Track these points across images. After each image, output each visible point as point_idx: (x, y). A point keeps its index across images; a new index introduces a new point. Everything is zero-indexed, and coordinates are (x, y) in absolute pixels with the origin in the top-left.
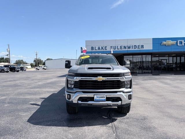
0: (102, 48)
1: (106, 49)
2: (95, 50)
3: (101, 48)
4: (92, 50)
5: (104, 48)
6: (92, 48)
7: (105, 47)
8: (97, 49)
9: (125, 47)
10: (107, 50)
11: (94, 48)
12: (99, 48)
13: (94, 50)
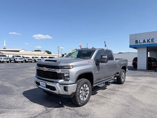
0: (148, 41)
1: (153, 41)
2: (140, 43)
3: (146, 41)
4: (136, 43)
5: (150, 41)
6: (137, 42)
7: (152, 39)
8: (142, 42)
10: (155, 43)
11: (139, 41)
12: (144, 41)
13: (139, 44)
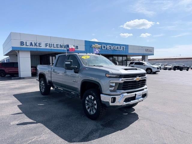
0: (35, 45)
1: (40, 46)
2: (26, 45)
3: (33, 44)
4: (21, 45)
6: (22, 43)
7: (39, 43)
8: (29, 45)
9: (61, 46)
10: (42, 47)
11: (25, 43)
12: (31, 44)
13: (24, 46)
